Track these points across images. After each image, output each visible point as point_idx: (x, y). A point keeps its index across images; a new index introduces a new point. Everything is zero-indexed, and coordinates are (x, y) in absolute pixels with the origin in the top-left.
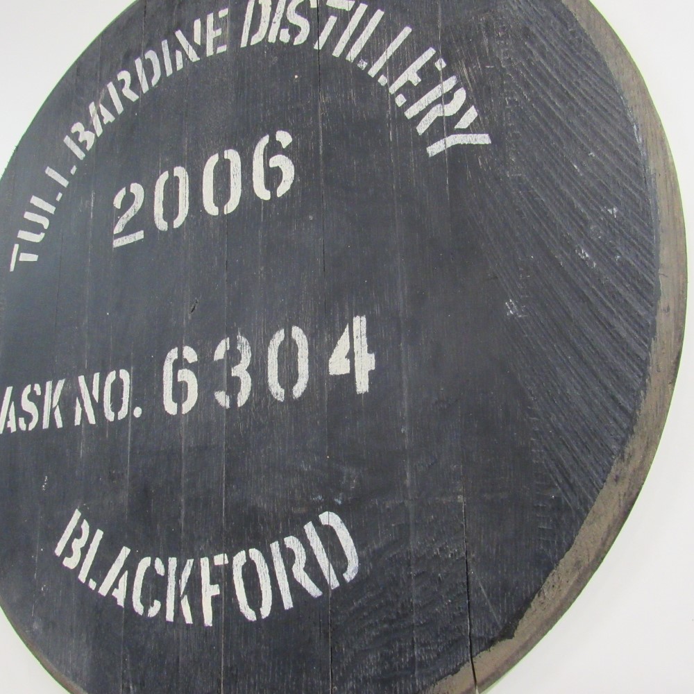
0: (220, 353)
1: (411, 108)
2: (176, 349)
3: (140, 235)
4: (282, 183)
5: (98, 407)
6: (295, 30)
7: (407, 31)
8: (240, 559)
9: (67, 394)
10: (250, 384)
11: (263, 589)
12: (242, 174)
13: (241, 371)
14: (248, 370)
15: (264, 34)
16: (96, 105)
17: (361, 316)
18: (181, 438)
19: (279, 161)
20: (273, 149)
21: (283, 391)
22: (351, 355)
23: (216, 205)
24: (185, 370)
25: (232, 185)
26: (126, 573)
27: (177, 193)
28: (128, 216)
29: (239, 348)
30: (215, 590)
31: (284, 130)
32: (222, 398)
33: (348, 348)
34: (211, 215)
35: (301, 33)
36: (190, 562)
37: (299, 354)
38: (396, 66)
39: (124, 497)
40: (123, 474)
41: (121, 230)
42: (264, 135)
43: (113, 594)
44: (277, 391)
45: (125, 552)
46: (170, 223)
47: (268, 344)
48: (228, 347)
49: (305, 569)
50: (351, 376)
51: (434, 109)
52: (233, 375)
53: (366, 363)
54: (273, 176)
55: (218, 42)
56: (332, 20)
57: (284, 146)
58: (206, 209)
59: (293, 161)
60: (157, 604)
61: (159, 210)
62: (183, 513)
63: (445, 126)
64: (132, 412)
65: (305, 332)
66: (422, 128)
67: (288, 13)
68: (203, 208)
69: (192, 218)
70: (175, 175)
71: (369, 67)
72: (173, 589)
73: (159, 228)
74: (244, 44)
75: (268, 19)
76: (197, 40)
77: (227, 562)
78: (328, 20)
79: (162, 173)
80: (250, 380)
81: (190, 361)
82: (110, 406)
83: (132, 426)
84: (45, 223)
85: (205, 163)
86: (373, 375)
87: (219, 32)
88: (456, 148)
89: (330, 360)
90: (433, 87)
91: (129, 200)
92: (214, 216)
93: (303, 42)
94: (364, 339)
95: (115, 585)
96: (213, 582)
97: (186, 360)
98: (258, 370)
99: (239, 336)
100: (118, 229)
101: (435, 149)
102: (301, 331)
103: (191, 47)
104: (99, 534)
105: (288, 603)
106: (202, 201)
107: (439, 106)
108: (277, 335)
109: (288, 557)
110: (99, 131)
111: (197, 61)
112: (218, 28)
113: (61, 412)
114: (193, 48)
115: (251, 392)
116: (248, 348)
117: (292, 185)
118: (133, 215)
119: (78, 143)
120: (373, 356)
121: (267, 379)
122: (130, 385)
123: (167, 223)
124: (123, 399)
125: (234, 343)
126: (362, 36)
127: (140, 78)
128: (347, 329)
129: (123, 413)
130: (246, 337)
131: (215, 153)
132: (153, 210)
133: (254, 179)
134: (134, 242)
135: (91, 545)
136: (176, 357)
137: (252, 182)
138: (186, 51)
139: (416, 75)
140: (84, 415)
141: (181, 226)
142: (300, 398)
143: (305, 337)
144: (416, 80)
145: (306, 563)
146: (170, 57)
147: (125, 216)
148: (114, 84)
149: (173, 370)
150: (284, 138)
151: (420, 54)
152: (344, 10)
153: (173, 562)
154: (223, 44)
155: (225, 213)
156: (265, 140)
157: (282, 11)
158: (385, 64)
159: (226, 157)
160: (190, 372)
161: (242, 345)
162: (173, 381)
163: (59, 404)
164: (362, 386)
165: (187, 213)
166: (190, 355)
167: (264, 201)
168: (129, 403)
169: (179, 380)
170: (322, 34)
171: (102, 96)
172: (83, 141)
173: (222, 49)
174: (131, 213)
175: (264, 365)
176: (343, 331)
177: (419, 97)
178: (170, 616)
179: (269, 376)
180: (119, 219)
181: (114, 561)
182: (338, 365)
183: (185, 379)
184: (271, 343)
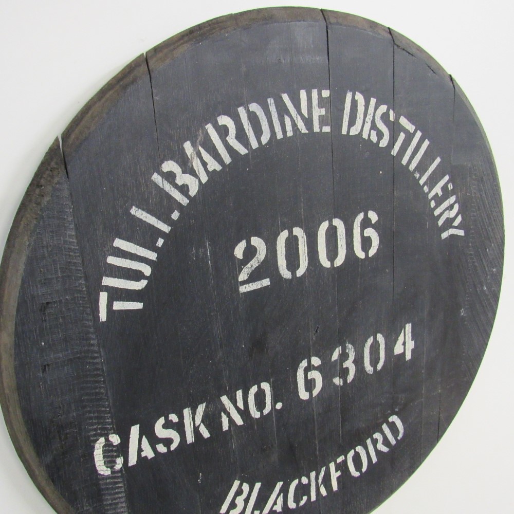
0: (335, 356)
1: (437, 210)
2: (306, 360)
3: (266, 282)
4: (372, 248)
5: (245, 413)
6: (380, 135)
7: (438, 160)
8: (351, 454)
9: (210, 413)
10: (354, 369)
11: (363, 461)
12: (346, 239)
13: (349, 364)
14: (353, 362)
15: (360, 129)
16: (194, 145)
17: (409, 323)
18: (313, 411)
19: (370, 232)
20: (366, 223)
21: (372, 368)
22: (404, 344)
23: (329, 260)
24: (313, 371)
25: (339, 246)
26: (282, 494)
27: (297, 249)
28: (252, 266)
29: (347, 351)
30: (339, 473)
31: (373, 210)
32: (337, 381)
33: (403, 340)
34: (325, 268)
35: (384, 138)
36: (324, 469)
37: (380, 348)
38: (432, 182)
39: (275, 457)
40: (272, 446)
41: (246, 278)
42: (361, 212)
43: (274, 509)
44: (369, 369)
45: (279, 485)
46: (294, 273)
47: (364, 346)
48: (341, 352)
49: (383, 444)
50: (404, 354)
51: (446, 212)
52: (344, 367)
53: (411, 345)
54: (366, 243)
55: (323, 121)
56: (402, 136)
57: (373, 222)
58: (321, 263)
59: (378, 233)
60: (305, 498)
61: (282, 262)
62: (317, 448)
63: (449, 223)
64: (275, 406)
65: (383, 336)
66: (440, 223)
67: (376, 117)
68: (319, 262)
69: (311, 269)
70: (294, 234)
71: (420, 178)
72: (314, 486)
73: (284, 277)
74: (344, 132)
75: (362, 116)
76: (305, 111)
77: (344, 458)
78: (399, 135)
79: (282, 231)
80: (354, 367)
81: (316, 365)
82: (255, 409)
83: (276, 416)
84: (147, 270)
85: (319, 228)
86: (413, 351)
87: (323, 112)
88: (452, 236)
89: (395, 348)
90: (446, 199)
91: (250, 252)
92: (327, 268)
93: (385, 146)
94: (410, 334)
95: (275, 503)
96: (337, 471)
97: (313, 365)
98: (359, 361)
99: (347, 345)
100: (243, 277)
101: (445, 235)
102: (382, 336)
103: (299, 117)
104: (258, 485)
105: (374, 460)
106: (318, 256)
107: (448, 211)
108: (369, 340)
109: (375, 442)
110: (204, 179)
111: (305, 133)
112: (322, 108)
113: (206, 426)
114: (301, 119)
115: (355, 373)
116: (353, 350)
117: (378, 250)
118: (257, 265)
119: (176, 186)
120: (413, 342)
121: (364, 364)
122: (271, 391)
123: (290, 273)
124: (266, 401)
125: (344, 349)
126: (418, 155)
127: (247, 131)
128: (403, 331)
129: (267, 410)
130: (352, 344)
131: (326, 220)
132: (277, 262)
133: (354, 243)
134: (261, 288)
135: (252, 494)
136: (306, 365)
137: (353, 245)
138: (295, 119)
139: (440, 190)
140: (231, 421)
141: (302, 276)
142: (381, 370)
143: (383, 338)
144: (440, 193)
145: (383, 441)
146: (279, 120)
147: (249, 265)
148: (214, 127)
149: (304, 374)
150: (373, 216)
151: (443, 178)
152: (409, 131)
153: (313, 474)
154: (327, 125)
155: (335, 266)
156: (361, 216)
157: (372, 115)
158: (428, 179)
159: (334, 224)
160: (316, 372)
161: (349, 349)
162: (305, 380)
163: (203, 421)
164: (408, 356)
165: (307, 266)
166: (316, 361)
167: (361, 259)
168: (271, 402)
169: (309, 378)
170: (396, 144)
171: (201, 137)
172: (183, 184)
173: (327, 129)
174: (254, 264)
175: (362, 357)
176: (401, 332)
177: (441, 204)
178: (313, 498)
179: (365, 363)
180: (243, 269)
181: (272, 493)
182: (398, 349)
183: (314, 377)
184: (366, 345)
